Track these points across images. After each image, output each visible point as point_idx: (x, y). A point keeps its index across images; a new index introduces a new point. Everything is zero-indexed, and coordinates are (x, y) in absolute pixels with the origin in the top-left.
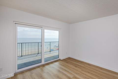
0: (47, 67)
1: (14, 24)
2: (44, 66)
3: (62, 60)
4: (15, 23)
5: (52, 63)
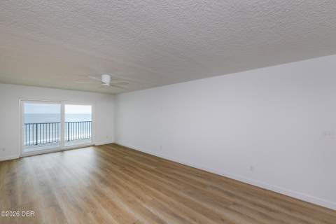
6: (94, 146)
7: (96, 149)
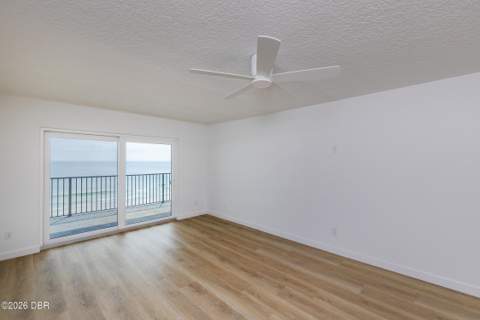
0: (130, 236)
1: (42, 133)
2: (122, 233)
3: (180, 221)
4: (45, 131)
5: (148, 226)
6: (175, 220)
7: (178, 225)
